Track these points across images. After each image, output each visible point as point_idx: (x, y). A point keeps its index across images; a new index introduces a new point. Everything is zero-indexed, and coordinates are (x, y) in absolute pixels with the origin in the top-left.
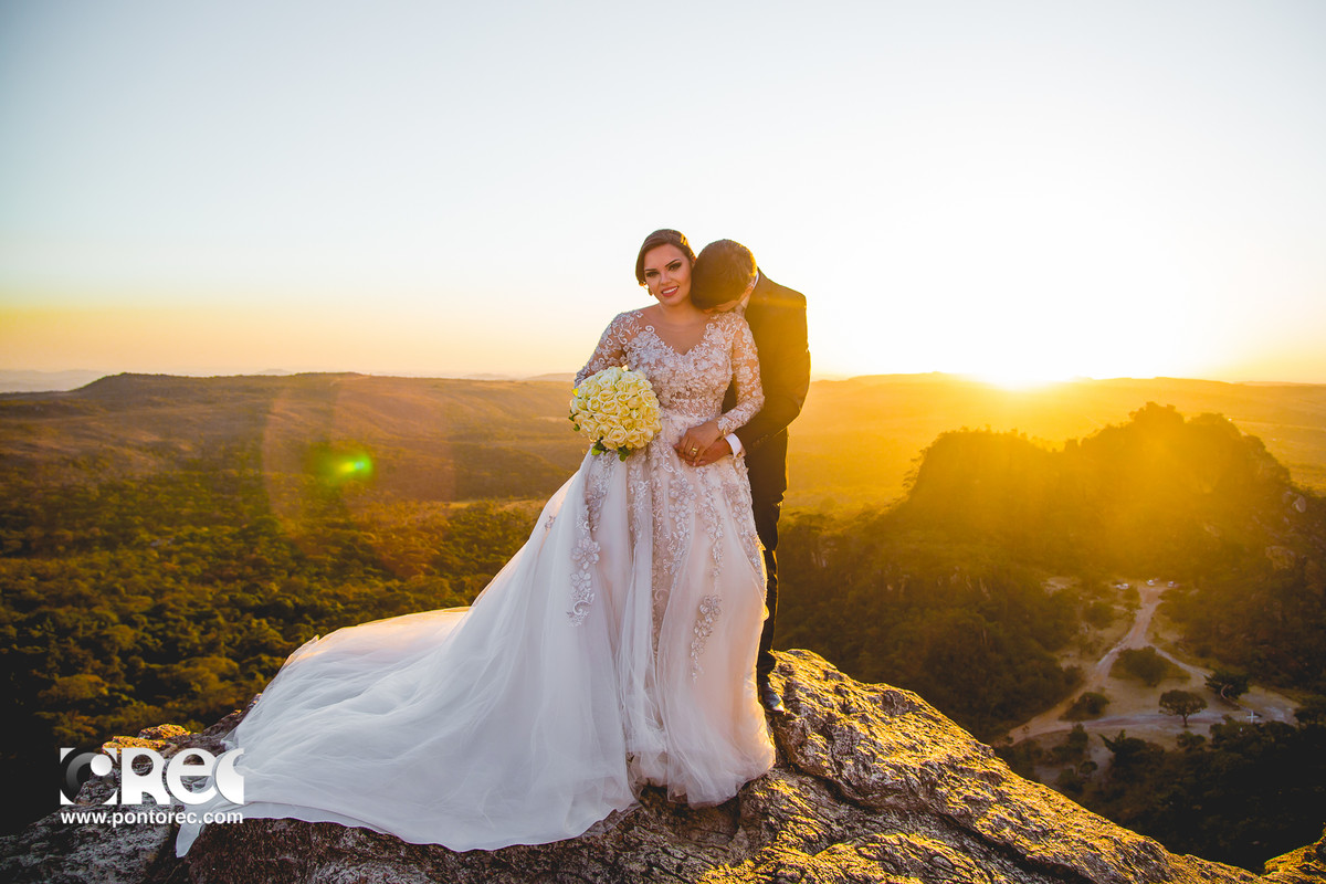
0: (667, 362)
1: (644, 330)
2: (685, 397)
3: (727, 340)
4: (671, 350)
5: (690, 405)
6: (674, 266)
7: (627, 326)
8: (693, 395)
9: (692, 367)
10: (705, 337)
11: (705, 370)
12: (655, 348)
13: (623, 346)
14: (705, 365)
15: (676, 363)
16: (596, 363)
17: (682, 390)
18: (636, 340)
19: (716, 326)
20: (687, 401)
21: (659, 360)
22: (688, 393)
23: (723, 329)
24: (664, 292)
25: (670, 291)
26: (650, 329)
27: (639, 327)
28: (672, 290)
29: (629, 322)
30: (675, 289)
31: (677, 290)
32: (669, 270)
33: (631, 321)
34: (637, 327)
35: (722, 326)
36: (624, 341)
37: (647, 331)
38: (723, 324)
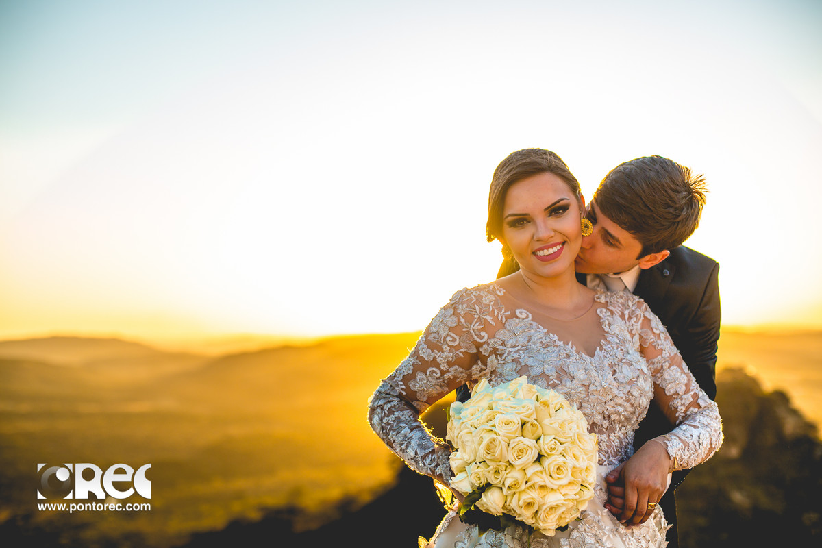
0: (573, 369)
1: (514, 315)
2: (601, 431)
4: (571, 348)
5: (609, 444)
6: (557, 210)
7: (485, 309)
9: (608, 376)
10: (607, 328)
12: (545, 346)
13: (479, 346)
15: (587, 372)
16: (420, 376)
17: (598, 418)
18: (503, 335)
20: (604, 437)
21: (562, 369)
23: (622, 316)
24: (539, 253)
25: (551, 251)
26: (524, 315)
27: (505, 312)
28: (555, 249)
29: (488, 302)
30: (558, 247)
31: (561, 249)
32: (550, 215)
33: (491, 302)
34: (503, 311)
35: (619, 312)
36: (481, 337)
37: (518, 318)
38: (619, 310)
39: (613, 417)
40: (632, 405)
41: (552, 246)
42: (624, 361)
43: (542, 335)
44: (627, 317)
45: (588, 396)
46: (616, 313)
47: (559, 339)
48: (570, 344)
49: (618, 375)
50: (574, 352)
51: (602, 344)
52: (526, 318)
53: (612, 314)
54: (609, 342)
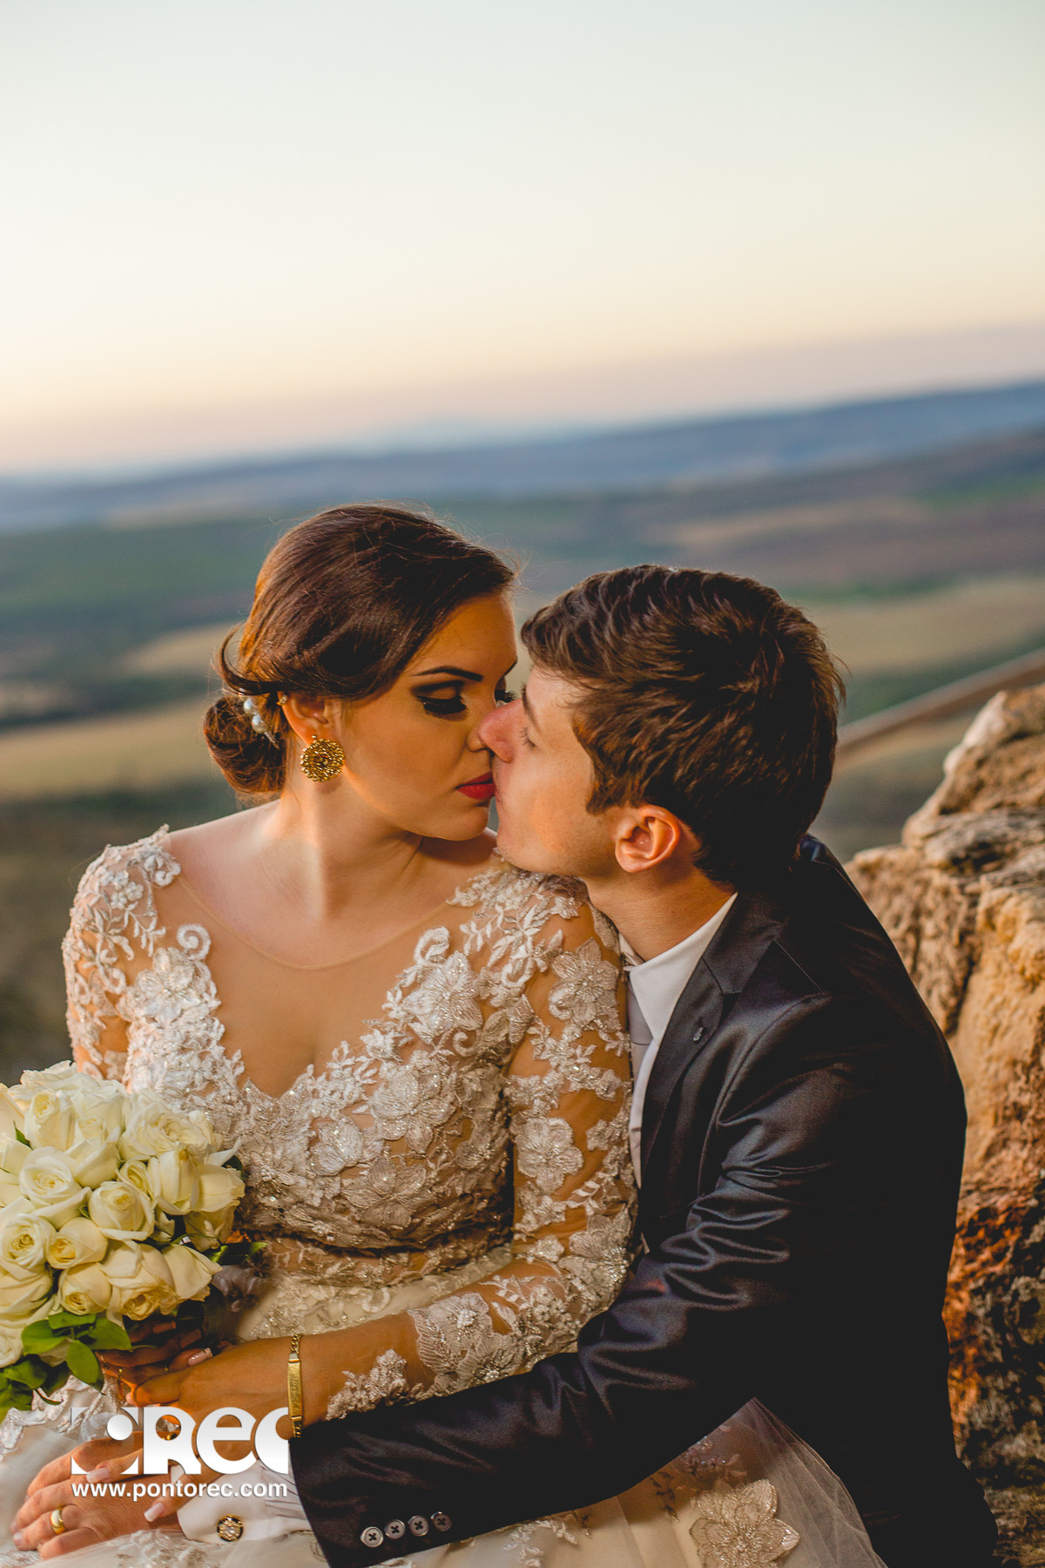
1: (170, 941)
4: (231, 1067)
7: (113, 922)
10: (395, 999)
13: (114, 1000)
18: (148, 983)
19: (453, 944)
23: (480, 957)
26: (192, 943)
27: (157, 927)
29: (121, 906)
33: (129, 902)
34: (152, 926)
35: (480, 942)
36: (115, 982)
37: (181, 949)
38: (484, 937)
42: (362, 1109)
43: (204, 1009)
44: (494, 958)
46: (467, 947)
47: (222, 1041)
48: (236, 1057)
49: (317, 1150)
50: (231, 1080)
51: (335, 1053)
52: (196, 951)
53: (449, 952)
54: (357, 1049)
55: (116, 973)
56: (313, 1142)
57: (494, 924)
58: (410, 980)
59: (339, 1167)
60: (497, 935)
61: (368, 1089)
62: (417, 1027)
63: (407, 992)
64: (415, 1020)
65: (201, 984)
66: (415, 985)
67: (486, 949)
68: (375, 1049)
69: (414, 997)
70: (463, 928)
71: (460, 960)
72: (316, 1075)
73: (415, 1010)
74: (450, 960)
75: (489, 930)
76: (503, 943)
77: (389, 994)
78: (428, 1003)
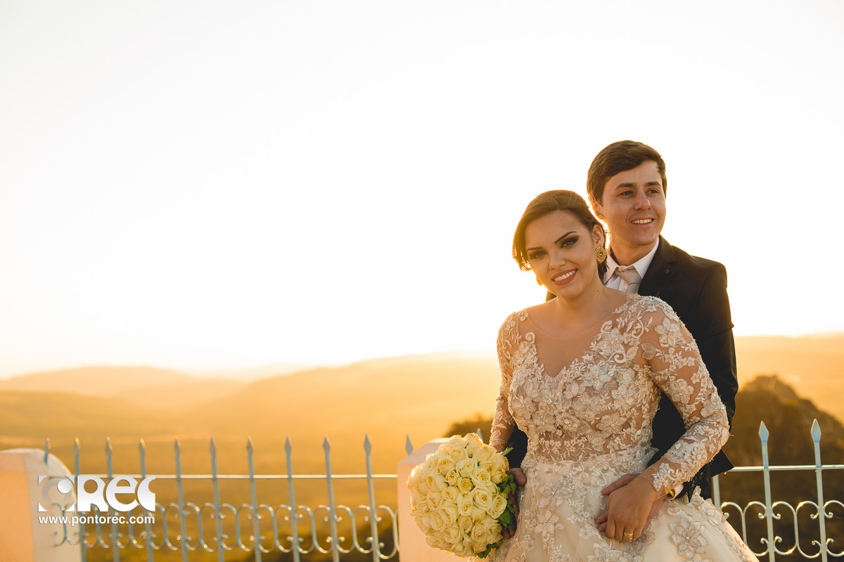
1: (523, 339)
2: (556, 438)
3: (627, 346)
5: (562, 449)
6: (568, 242)
8: (567, 436)
9: (559, 394)
10: (593, 345)
11: (574, 399)
14: (575, 389)
17: (551, 429)
18: (517, 354)
19: (614, 325)
20: (559, 443)
22: (559, 433)
24: (557, 279)
25: (564, 277)
26: (530, 338)
27: (519, 336)
28: (568, 275)
29: (508, 329)
30: (571, 273)
31: (574, 275)
32: (562, 246)
33: (511, 328)
35: (623, 324)
36: (508, 355)
37: (527, 341)
38: (625, 322)
39: (565, 427)
40: (578, 418)
41: (565, 273)
42: (580, 379)
43: (532, 356)
44: (628, 329)
45: (537, 410)
46: (619, 326)
47: (537, 362)
48: (542, 366)
49: (565, 392)
50: (540, 373)
51: (573, 363)
52: (532, 340)
53: (612, 328)
54: (581, 360)
55: (508, 353)
56: (564, 390)
57: (628, 318)
58: (600, 338)
59: (571, 397)
60: (629, 322)
61: (583, 372)
62: (601, 353)
63: (598, 342)
64: (601, 351)
65: (532, 350)
66: (601, 340)
67: (626, 327)
68: (586, 360)
69: (601, 343)
70: (617, 320)
71: (616, 331)
72: (566, 370)
73: (602, 348)
74: (613, 330)
75: (626, 320)
76: (631, 323)
77: (592, 344)
78: (605, 345)
